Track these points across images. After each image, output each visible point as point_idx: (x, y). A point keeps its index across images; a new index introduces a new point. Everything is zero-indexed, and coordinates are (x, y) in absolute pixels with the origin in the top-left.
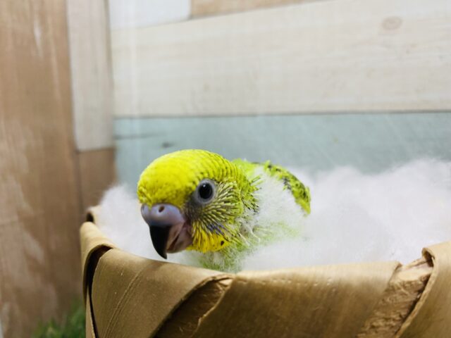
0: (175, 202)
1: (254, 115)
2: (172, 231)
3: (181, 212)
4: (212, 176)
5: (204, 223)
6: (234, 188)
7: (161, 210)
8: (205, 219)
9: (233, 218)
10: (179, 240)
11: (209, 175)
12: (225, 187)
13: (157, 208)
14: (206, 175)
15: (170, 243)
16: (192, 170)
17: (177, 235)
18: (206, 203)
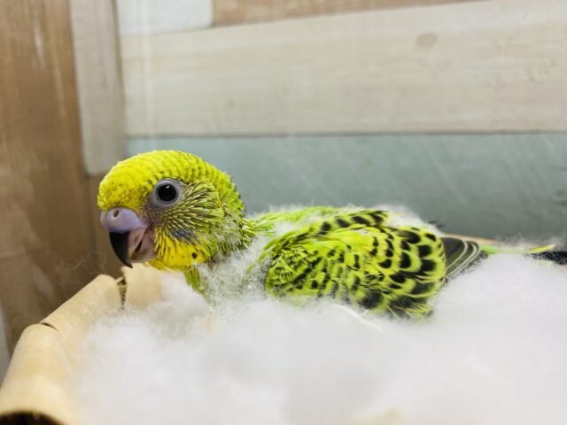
0: (129, 205)
1: (283, 135)
2: (132, 237)
3: (138, 216)
4: (175, 175)
5: (169, 229)
6: (209, 190)
7: (116, 214)
8: (170, 225)
9: (207, 226)
10: (142, 248)
11: (171, 174)
12: (196, 190)
13: (112, 212)
14: (167, 174)
15: (131, 250)
16: (149, 168)
17: (139, 241)
18: (169, 205)
